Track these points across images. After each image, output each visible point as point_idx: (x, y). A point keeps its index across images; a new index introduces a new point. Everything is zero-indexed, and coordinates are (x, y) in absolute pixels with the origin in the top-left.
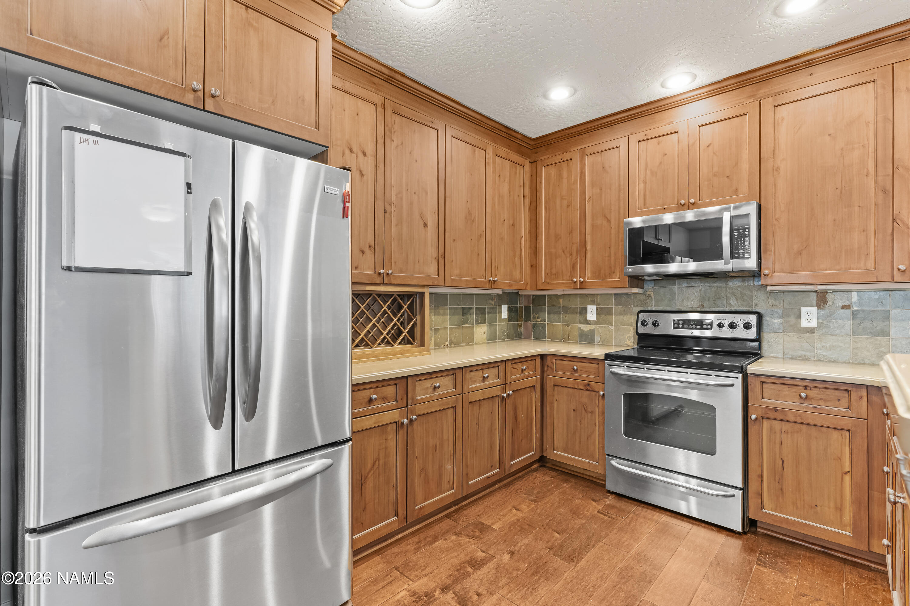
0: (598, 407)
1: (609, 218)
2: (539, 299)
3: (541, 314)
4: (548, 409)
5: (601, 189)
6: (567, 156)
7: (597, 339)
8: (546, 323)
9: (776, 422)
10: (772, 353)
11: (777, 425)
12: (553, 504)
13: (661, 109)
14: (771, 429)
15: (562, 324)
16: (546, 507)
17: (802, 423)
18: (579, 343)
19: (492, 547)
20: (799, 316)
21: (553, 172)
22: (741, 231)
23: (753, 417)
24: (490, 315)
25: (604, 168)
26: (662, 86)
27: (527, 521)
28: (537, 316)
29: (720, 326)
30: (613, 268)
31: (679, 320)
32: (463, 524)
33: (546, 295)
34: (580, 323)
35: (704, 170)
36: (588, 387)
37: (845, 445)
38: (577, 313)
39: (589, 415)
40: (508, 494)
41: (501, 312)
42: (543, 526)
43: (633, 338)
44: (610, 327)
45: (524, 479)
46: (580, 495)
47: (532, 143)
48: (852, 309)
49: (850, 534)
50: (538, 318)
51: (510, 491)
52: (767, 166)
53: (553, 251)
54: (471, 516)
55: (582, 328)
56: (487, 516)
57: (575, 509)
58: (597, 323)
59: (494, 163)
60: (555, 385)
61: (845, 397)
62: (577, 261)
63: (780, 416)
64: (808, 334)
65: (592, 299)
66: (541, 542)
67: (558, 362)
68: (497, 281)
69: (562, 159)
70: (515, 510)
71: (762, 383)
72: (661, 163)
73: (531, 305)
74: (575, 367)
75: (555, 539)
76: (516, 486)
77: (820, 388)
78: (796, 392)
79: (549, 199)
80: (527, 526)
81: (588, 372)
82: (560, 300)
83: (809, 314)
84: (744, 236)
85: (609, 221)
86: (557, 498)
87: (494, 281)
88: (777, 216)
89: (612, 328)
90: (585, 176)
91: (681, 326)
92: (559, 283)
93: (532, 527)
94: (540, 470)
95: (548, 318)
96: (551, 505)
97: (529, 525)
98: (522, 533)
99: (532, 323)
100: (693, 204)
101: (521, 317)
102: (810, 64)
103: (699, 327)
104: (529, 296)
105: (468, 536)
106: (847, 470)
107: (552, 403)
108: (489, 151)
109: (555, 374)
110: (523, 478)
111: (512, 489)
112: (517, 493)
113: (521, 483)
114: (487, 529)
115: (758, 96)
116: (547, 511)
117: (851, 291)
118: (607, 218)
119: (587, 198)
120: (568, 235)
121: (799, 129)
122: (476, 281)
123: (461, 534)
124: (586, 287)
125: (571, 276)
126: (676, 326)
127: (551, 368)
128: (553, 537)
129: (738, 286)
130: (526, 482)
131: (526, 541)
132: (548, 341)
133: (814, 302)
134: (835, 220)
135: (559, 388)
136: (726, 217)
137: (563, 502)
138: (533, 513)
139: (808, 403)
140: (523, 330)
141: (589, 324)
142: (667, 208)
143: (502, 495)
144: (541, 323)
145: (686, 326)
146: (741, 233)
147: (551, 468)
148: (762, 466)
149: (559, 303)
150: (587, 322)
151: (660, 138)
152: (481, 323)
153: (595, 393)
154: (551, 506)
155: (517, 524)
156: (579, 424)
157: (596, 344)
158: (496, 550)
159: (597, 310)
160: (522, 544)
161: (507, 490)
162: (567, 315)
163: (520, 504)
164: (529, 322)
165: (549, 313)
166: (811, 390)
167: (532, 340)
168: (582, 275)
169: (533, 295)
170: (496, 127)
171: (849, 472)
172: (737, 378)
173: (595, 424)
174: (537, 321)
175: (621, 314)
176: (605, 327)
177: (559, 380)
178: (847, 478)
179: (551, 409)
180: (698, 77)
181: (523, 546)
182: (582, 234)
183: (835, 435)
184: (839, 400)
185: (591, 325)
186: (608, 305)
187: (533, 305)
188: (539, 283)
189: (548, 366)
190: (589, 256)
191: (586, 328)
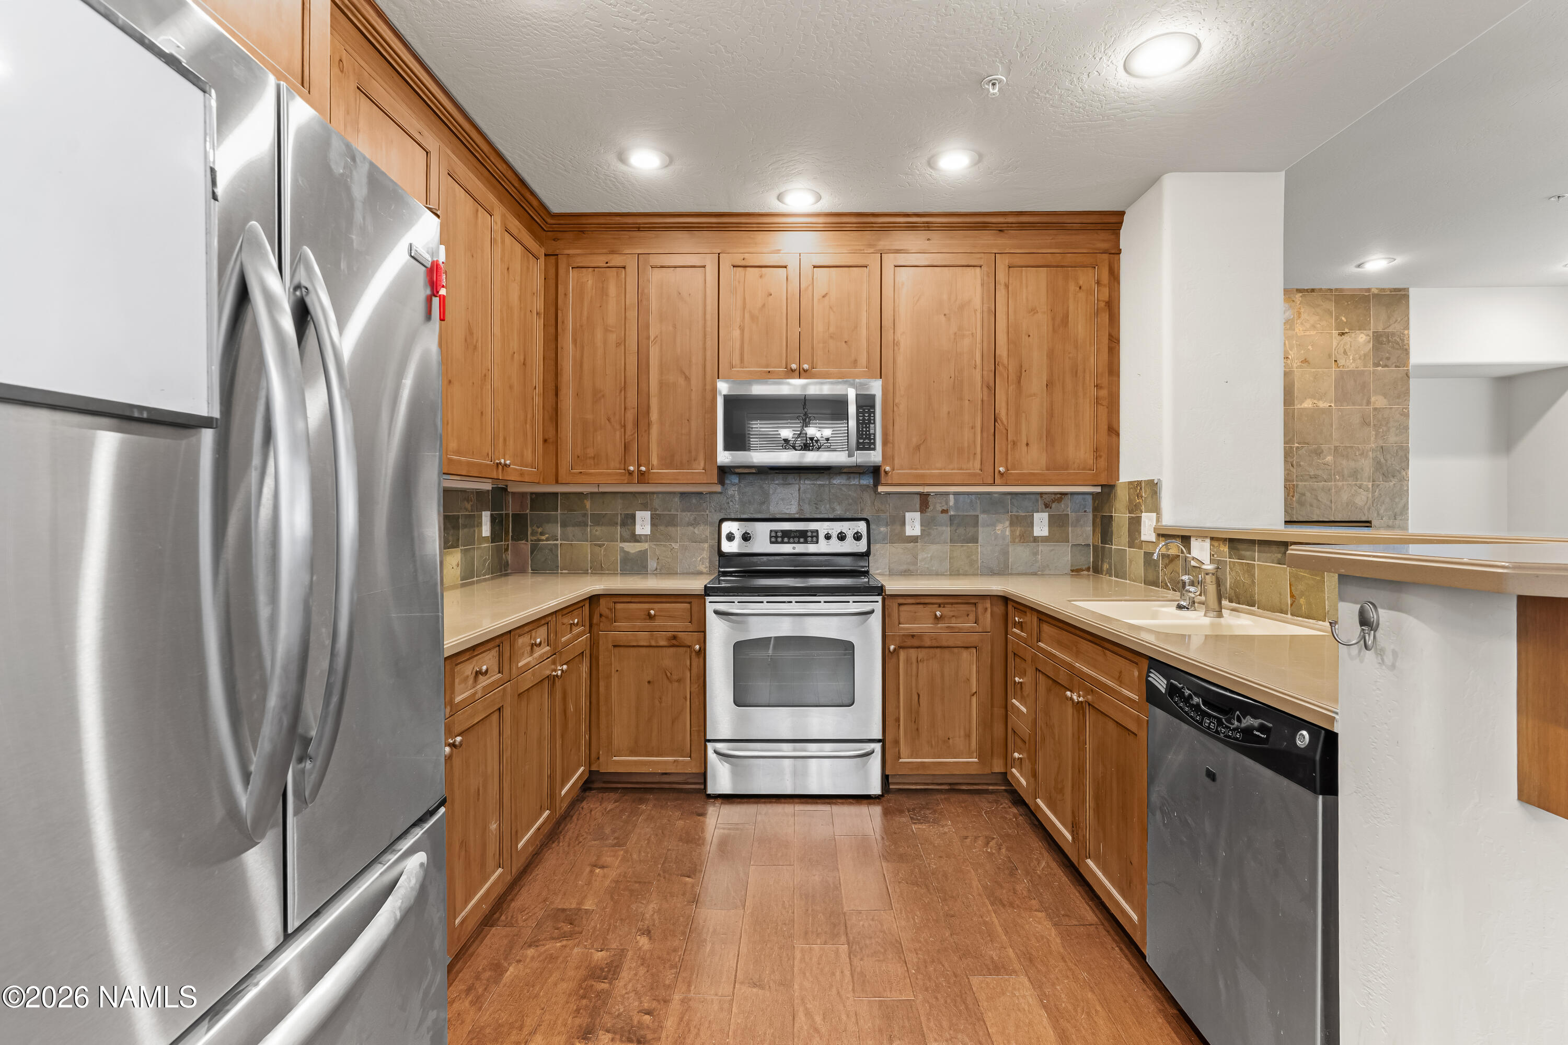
0: (690, 670)
1: (687, 374)
2: (542, 501)
3: (548, 527)
4: (602, 689)
5: (675, 326)
6: (617, 260)
7: (652, 564)
8: (559, 542)
9: (913, 649)
10: (878, 570)
11: (913, 653)
12: (649, 840)
13: (765, 227)
14: (908, 661)
15: (589, 543)
16: (641, 847)
17: (937, 647)
18: (621, 574)
19: (608, 937)
20: (903, 523)
21: (590, 282)
22: (867, 415)
23: (892, 647)
24: (466, 530)
25: (680, 294)
26: (780, 197)
27: (630, 877)
28: (540, 530)
29: (828, 537)
30: (693, 454)
31: (776, 532)
32: (529, 924)
33: (557, 493)
34: (623, 540)
35: (819, 328)
36: (674, 642)
37: (973, 665)
38: (617, 524)
39: (676, 684)
40: (566, 849)
41: (480, 525)
42: (659, 875)
43: (708, 560)
44: (673, 545)
45: (575, 818)
46: (677, 814)
47: (549, 221)
48: (949, 514)
49: (976, 760)
50: (542, 534)
51: (566, 844)
52: (888, 336)
53: (589, 417)
54: (533, 907)
55: (626, 549)
56: (560, 896)
57: (684, 835)
58: (651, 541)
59: (503, 242)
60: (615, 646)
61: (972, 611)
62: (634, 438)
63: (915, 642)
64: (912, 544)
65: (644, 500)
66: (675, 898)
67: (619, 606)
68: (509, 466)
69: (607, 263)
70: (599, 870)
71: (900, 605)
72: (764, 305)
73: (528, 511)
74: (652, 612)
75: (690, 886)
76: (570, 833)
77: (952, 604)
78: (931, 612)
79: (581, 326)
80: (637, 885)
81: (672, 617)
82: (585, 501)
83: (913, 520)
84: (870, 423)
85: (687, 379)
86: (648, 829)
87: (506, 465)
88: (897, 401)
89: (676, 546)
90: (648, 300)
91: (779, 540)
92: (601, 474)
93: (645, 883)
94: (588, 796)
95: (563, 533)
96: (646, 842)
97: (640, 882)
98: (637, 898)
99: (529, 543)
100: (805, 371)
101: (507, 533)
102: (928, 227)
103: (802, 540)
104: (523, 495)
105: (553, 939)
106: (974, 691)
107: (609, 677)
108: (497, 217)
109: (615, 627)
110: (572, 817)
111: (567, 839)
112: (580, 842)
113: (573, 825)
114: (576, 914)
115: (879, 247)
116: (648, 853)
117: (947, 494)
118: (684, 373)
119: (652, 338)
120: (618, 394)
121: (918, 300)
122: (480, 465)
123: (538, 940)
124: (650, 482)
125: (623, 461)
126: (773, 539)
127: (607, 617)
128: (685, 884)
129: (843, 485)
130: (580, 822)
131: (652, 906)
132: (561, 573)
133: (918, 506)
134: (949, 413)
135: (622, 649)
136: (852, 394)
137: (660, 831)
138: (630, 863)
139: (941, 622)
140: (509, 557)
141: (638, 541)
142: (774, 372)
143: (558, 854)
144: (548, 542)
145: (786, 540)
146: (867, 418)
147: (602, 788)
148: (898, 707)
149: (584, 508)
150: (635, 538)
151: (763, 269)
152: (452, 547)
153: (685, 649)
154: (648, 843)
155: (619, 888)
156: (657, 702)
157: (650, 574)
158: (618, 939)
159: (652, 518)
160: (651, 912)
161: (561, 844)
162: (599, 528)
163: (599, 857)
164: (523, 542)
165: (564, 525)
166: (944, 607)
167: (530, 574)
168: (643, 461)
169: (532, 494)
170: (507, 175)
171: (976, 692)
172: (877, 602)
173: (685, 698)
174: (540, 540)
175: (689, 524)
176: (665, 546)
177: (622, 637)
178: (974, 699)
179: (608, 687)
180: (821, 201)
181: (653, 915)
182: (643, 396)
183: (965, 654)
184: (968, 615)
185: (642, 544)
186: (670, 511)
187: (530, 511)
188: (563, 472)
189: (601, 615)
190: (654, 431)
191: (632, 548)
